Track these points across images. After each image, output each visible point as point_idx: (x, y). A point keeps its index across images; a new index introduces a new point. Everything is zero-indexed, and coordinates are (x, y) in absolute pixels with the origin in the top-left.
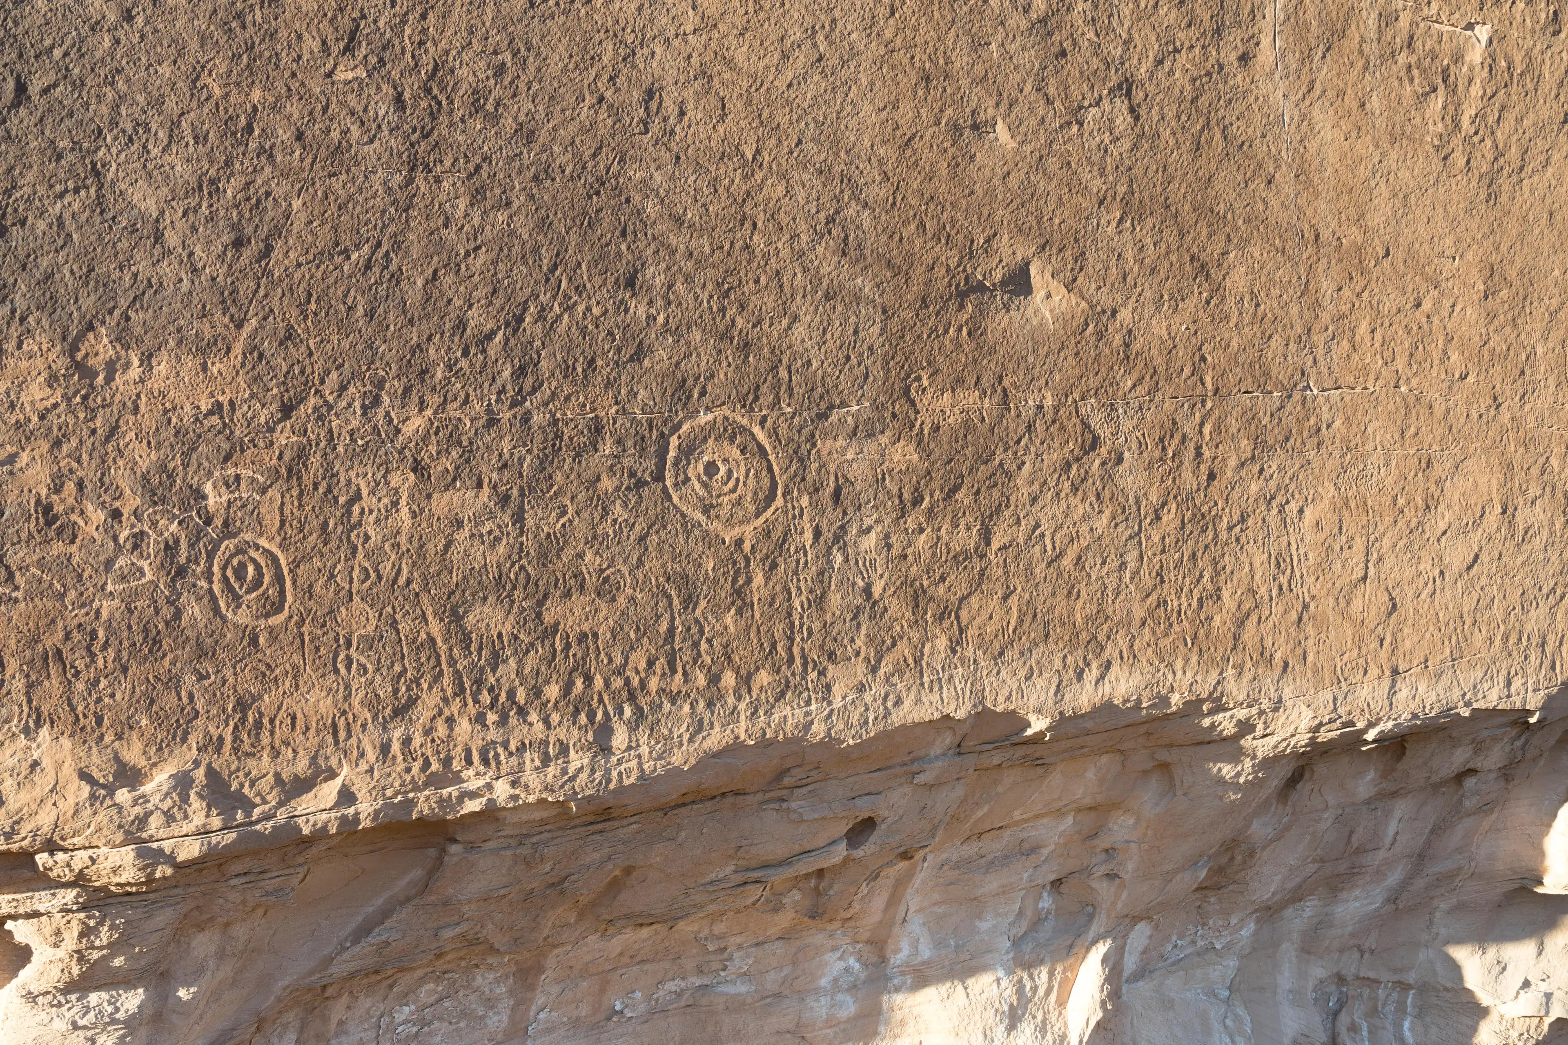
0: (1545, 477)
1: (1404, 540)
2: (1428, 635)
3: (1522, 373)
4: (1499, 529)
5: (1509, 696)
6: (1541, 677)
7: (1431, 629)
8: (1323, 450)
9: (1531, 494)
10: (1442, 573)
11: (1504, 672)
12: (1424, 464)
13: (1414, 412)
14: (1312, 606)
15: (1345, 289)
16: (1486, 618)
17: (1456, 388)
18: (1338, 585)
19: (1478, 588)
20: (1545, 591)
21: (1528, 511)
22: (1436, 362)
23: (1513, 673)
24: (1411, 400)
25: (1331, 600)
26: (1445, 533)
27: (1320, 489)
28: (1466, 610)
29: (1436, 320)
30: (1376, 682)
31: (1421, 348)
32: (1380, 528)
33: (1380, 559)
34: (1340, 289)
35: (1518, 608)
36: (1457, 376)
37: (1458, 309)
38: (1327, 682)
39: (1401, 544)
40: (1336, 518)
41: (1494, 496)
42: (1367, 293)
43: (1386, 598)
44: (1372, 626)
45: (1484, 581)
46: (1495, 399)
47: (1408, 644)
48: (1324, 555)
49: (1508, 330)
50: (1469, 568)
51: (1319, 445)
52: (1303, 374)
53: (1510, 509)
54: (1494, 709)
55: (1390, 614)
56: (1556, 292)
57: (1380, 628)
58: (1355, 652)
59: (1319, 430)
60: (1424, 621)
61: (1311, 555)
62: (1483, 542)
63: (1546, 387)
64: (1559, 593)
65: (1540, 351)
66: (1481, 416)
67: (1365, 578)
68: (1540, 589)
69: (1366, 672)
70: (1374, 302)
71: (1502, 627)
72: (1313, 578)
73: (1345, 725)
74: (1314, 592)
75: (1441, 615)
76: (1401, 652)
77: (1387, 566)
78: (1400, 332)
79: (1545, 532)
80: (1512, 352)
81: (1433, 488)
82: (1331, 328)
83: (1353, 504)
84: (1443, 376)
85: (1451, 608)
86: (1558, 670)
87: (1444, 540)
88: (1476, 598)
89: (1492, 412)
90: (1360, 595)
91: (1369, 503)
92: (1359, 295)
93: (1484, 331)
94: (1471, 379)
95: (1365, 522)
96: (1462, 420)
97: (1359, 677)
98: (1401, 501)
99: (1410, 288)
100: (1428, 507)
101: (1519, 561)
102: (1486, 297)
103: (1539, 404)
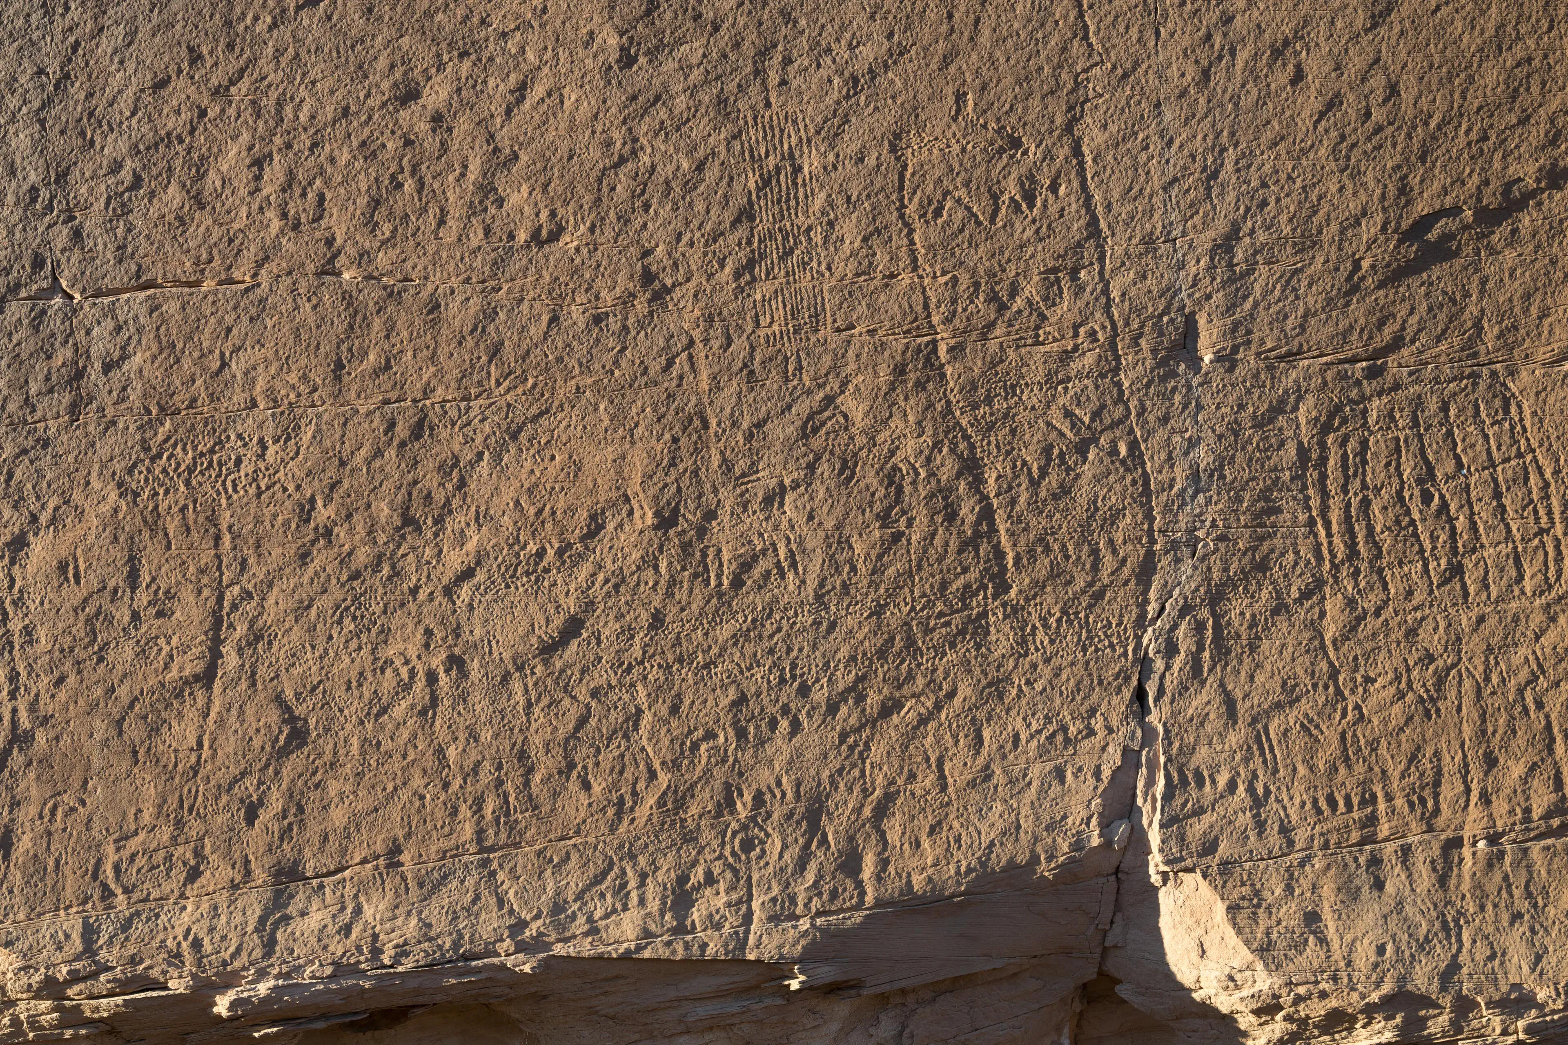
0: (817, 443)
1: (336, 594)
2: (405, 795)
3: (746, 214)
4: (650, 561)
5: (680, 930)
6: (801, 890)
7: (417, 782)
8: (90, 416)
9: (765, 480)
10: (456, 663)
11: (666, 874)
12: (402, 431)
13: (377, 323)
14: (41, 738)
15: (180, 83)
16: (607, 758)
17: (516, 264)
18: (123, 693)
19: (582, 693)
20: (820, 695)
21: (754, 519)
22: (456, 211)
23: (698, 875)
24: (371, 295)
25: (101, 727)
26: (467, 574)
27: (77, 497)
28: (537, 740)
29: (463, 125)
30: (222, 898)
31: (409, 186)
32: (257, 571)
33: (256, 637)
34: (160, 85)
35: (725, 737)
36: (522, 236)
37: (539, 90)
38: (69, 894)
39: (325, 602)
40: (119, 555)
41: (634, 487)
42: (244, 85)
43: (273, 716)
44: (223, 777)
45: (599, 678)
46: (648, 278)
47: (338, 816)
48: (80, 630)
49: (699, 127)
50: (548, 650)
51: (74, 410)
52: (38, 263)
53: (691, 515)
54: (626, 957)
55: (283, 753)
56: (878, 28)
57: (251, 783)
58: (165, 834)
59: (80, 374)
60: (396, 764)
61: (42, 633)
62: (598, 591)
63: (832, 241)
64: (873, 700)
65: (811, 163)
66: (598, 320)
67: (207, 678)
68: (804, 691)
69: (194, 875)
70: (268, 103)
71: (664, 779)
72: (45, 681)
73: (124, 986)
74: (46, 706)
75: (452, 753)
76: (313, 832)
77: (280, 652)
78: (344, 157)
79: (815, 566)
80: (712, 173)
81: (431, 481)
82: (129, 165)
83: (173, 525)
84: (476, 238)
85: (486, 735)
86: (867, 874)
87: (465, 592)
88: (574, 712)
89: (641, 307)
90: (191, 713)
91: (225, 519)
92: (220, 92)
93: (617, 136)
94: (569, 241)
95: (207, 557)
96: (535, 331)
97: (172, 885)
98: (323, 513)
99: (382, 62)
100: (408, 520)
101: (724, 632)
102: (627, 60)
103: (805, 281)
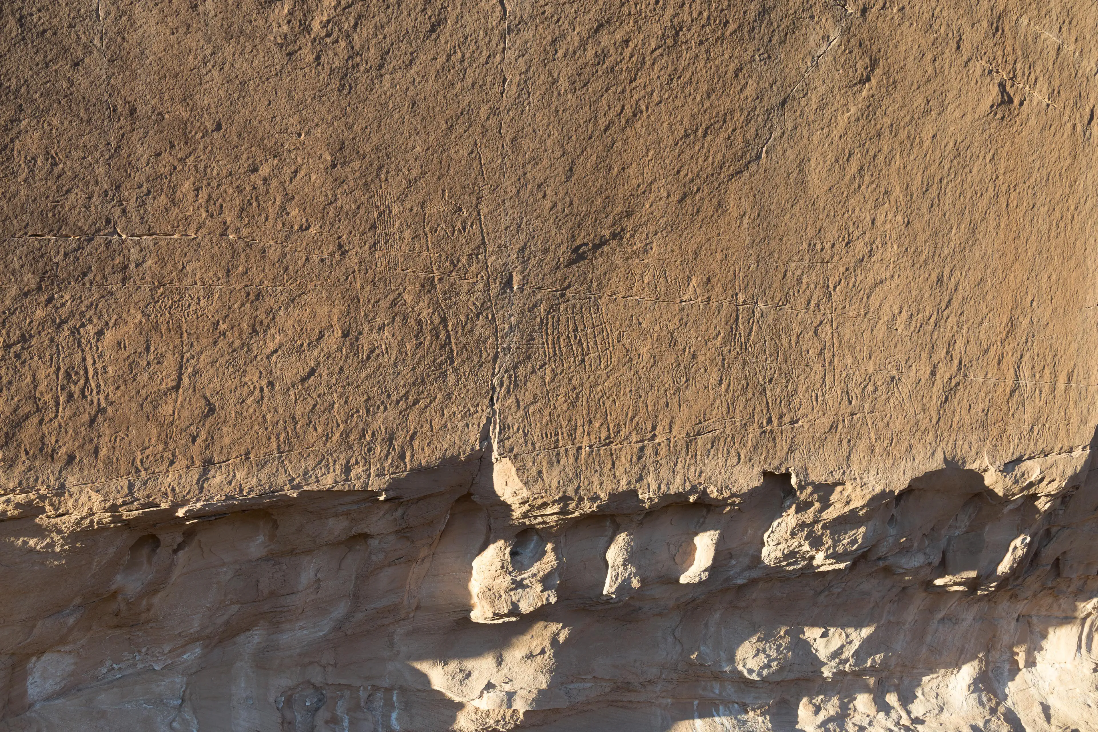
0: (396, 309)
1: (227, 357)
2: (251, 433)
3: (373, 227)
4: (339, 349)
5: (347, 480)
6: (386, 465)
7: (256, 428)
8: (130, 283)
9: (379, 321)
10: (270, 384)
11: (342, 461)
12: (252, 297)
13: (243, 256)
14: (110, 410)
15: (165, 155)
16: (323, 419)
17: (294, 238)
18: (143, 393)
19: (314, 396)
20: (394, 398)
21: (375, 335)
22: (272, 216)
23: (353, 461)
24: (240, 245)
25: (134, 406)
26: (275, 351)
27: (124, 316)
28: (299, 413)
29: (274, 183)
30: (183, 472)
31: (254, 204)
32: (197, 347)
33: (196, 372)
34: (158, 155)
35: (363, 412)
36: (296, 227)
37: (301, 174)
38: (122, 471)
39: (222, 360)
40: (142, 339)
41: (335, 322)
42: (191, 158)
43: (202, 403)
44: (183, 426)
45: (321, 390)
46: (340, 246)
47: (227, 440)
48: (126, 368)
49: (358, 193)
50: (303, 380)
51: (124, 281)
52: (108, 221)
53: (354, 334)
54: (329, 490)
55: (206, 417)
56: (417, 164)
57: (193, 428)
58: (160, 447)
59: (126, 267)
60: (248, 421)
61: (110, 369)
62: (321, 359)
63: (401, 238)
64: (411, 399)
65: (395, 210)
66: (322, 260)
67: (177, 388)
68: (389, 396)
69: (172, 463)
70: (201, 167)
71: (342, 427)
72: (111, 388)
73: (144, 506)
74: (112, 398)
75: (269, 417)
76: (217, 446)
77: (205, 378)
78: (230, 191)
79: (394, 352)
80: (362, 210)
81: (262, 316)
82: (145, 185)
83: (164, 329)
84: (279, 227)
85: (281, 411)
86: (407, 459)
87: (274, 357)
88: (312, 403)
89: (337, 257)
90: (170, 401)
91: (185, 327)
92: (182, 160)
93: (330, 193)
94: (313, 231)
95: (177, 341)
96: (300, 263)
97: (164, 467)
98: (222, 326)
99: (245, 156)
100: (254, 331)
101: (363, 375)
102: (334, 166)
103: (392, 252)
